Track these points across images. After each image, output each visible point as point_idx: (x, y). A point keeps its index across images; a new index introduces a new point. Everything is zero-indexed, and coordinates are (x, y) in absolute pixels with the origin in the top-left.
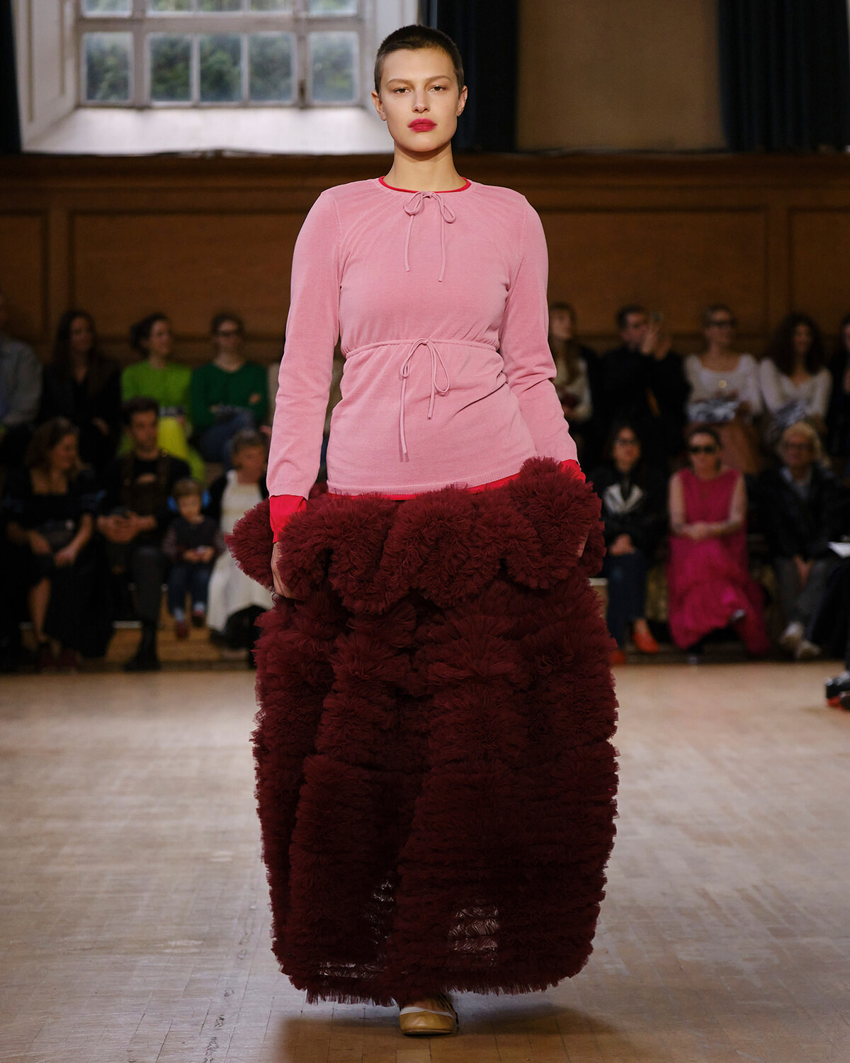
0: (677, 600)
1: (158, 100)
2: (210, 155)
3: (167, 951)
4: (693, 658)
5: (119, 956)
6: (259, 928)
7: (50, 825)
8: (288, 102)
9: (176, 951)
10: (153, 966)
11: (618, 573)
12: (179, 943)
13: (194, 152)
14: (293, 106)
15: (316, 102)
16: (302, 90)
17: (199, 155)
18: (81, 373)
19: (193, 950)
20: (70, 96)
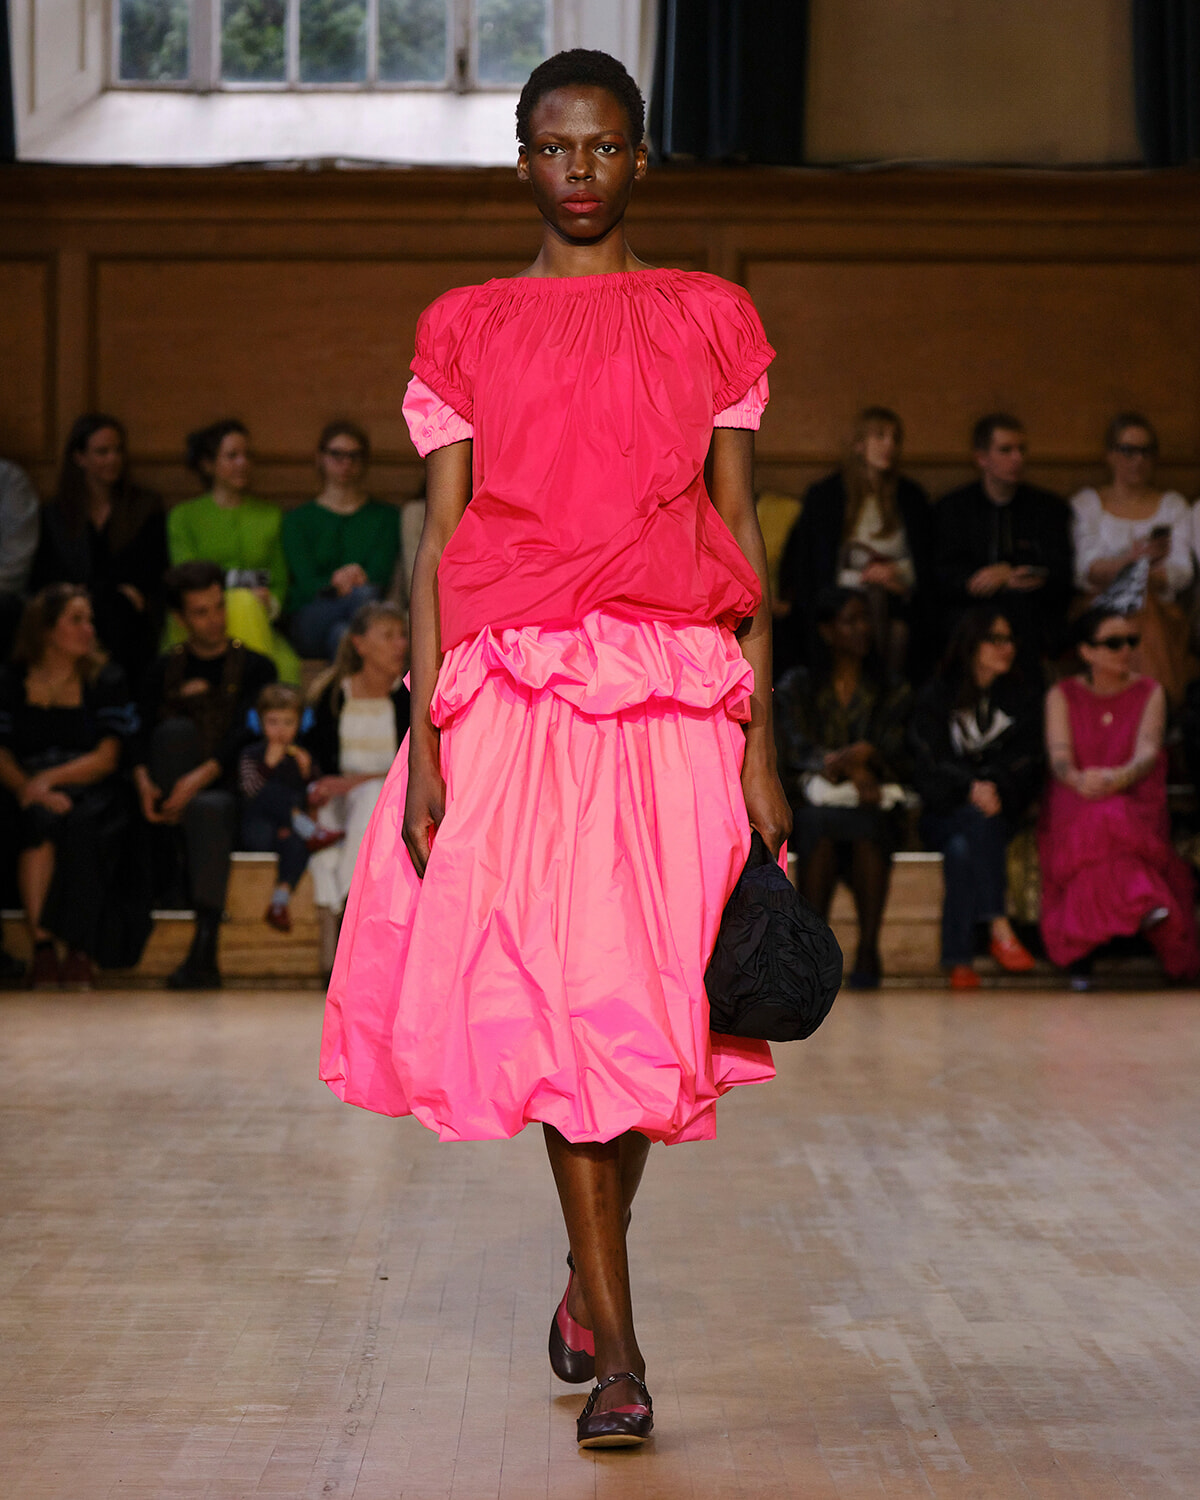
0: (1055, 888)
1: (233, 81)
2: (313, 167)
3: (234, 1419)
4: (1079, 983)
5: (156, 1426)
6: (380, 1388)
7: (50, 1223)
8: (441, 84)
9: (246, 1420)
10: (211, 1442)
11: (959, 843)
12: (252, 1408)
13: (289, 161)
14: (448, 90)
15: (484, 83)
16: (462, 64)
17: (294, 166)
18: (101, 514)
19: (274, 1420)
20: (93, 78)
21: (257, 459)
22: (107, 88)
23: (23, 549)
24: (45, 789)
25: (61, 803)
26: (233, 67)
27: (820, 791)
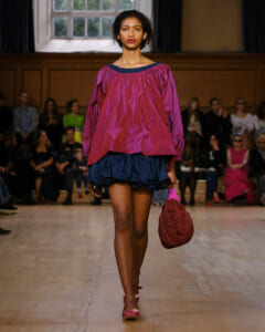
0: (227, 186)
1: (75, 37)
2: (89, 53)
11: (209, 178)
13: (85, 52)
20: (49, 36)
21: (80, 107)
22: (52, 38)
23: (36, 124)
24: (40, 168)
25: (43, 170)
26: (75, 34)
27: (183, 169)
